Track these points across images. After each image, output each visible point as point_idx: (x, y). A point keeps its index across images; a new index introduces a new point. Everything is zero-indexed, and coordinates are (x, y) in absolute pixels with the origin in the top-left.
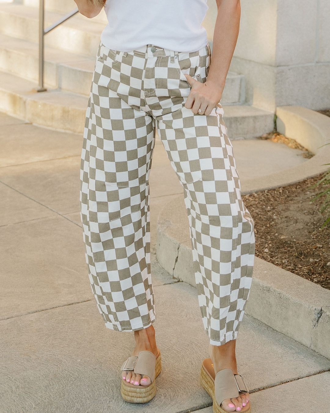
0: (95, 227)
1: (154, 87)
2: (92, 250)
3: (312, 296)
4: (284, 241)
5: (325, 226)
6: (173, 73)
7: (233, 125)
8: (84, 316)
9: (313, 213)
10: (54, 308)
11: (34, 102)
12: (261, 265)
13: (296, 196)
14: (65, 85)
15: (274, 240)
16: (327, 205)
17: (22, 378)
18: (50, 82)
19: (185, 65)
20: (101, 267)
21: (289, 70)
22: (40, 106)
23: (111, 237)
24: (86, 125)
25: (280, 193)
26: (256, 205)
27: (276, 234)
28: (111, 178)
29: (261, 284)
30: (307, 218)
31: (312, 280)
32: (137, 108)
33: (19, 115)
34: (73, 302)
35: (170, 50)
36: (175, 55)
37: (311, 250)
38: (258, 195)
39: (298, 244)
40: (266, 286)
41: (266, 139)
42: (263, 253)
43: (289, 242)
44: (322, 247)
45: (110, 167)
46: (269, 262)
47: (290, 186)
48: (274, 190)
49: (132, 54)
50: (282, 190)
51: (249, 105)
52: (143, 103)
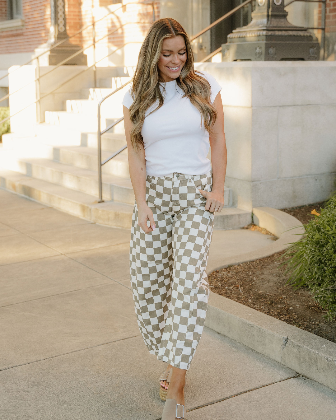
0: (141, 291)
1: (178, 199)
2: (139, 305)
3: (281, 329)
4: (261, 295)
5: (288, 284)
6: (191, 190)
7: (226, 221)
8: (134, 347)
9: (279, 276)
10: (114, 342)
11: (97, 209)
12: (247, 310)
13: (268, 265)
14: (116, 197)
15: (255, 294)
16: (288, 270)
17: (95, 387)
18: (106, 196)
19: (198, 184)
20: (146, 316)
21: (260, 183)
22: (100, 212)
23: (152, 296)
24: (132, 225)
25: (257, 263)
26: (242, 271)
27: (256, 290)
28: (151, 258)
29: (247, 322)
30: (276, 279)
31: (280, 319)
32: (166, 213)
33: (87, 218)
34: (126, 337)
35: (188, 175)
36: (192, 178)
37: (279, 299)
38: (243, 265)
39: (270, 296)
40: (250, 324)
41: (247, 228)
42: (248, 302)
43: (264, 295)
44: (286, 298)
45: (150, 251)
46: (252, 308)
47: (264, 258)
48: (253, 261)
49: (164, 179)
50: (259, 262)
51: (235, 207)
52: (171, 210)
